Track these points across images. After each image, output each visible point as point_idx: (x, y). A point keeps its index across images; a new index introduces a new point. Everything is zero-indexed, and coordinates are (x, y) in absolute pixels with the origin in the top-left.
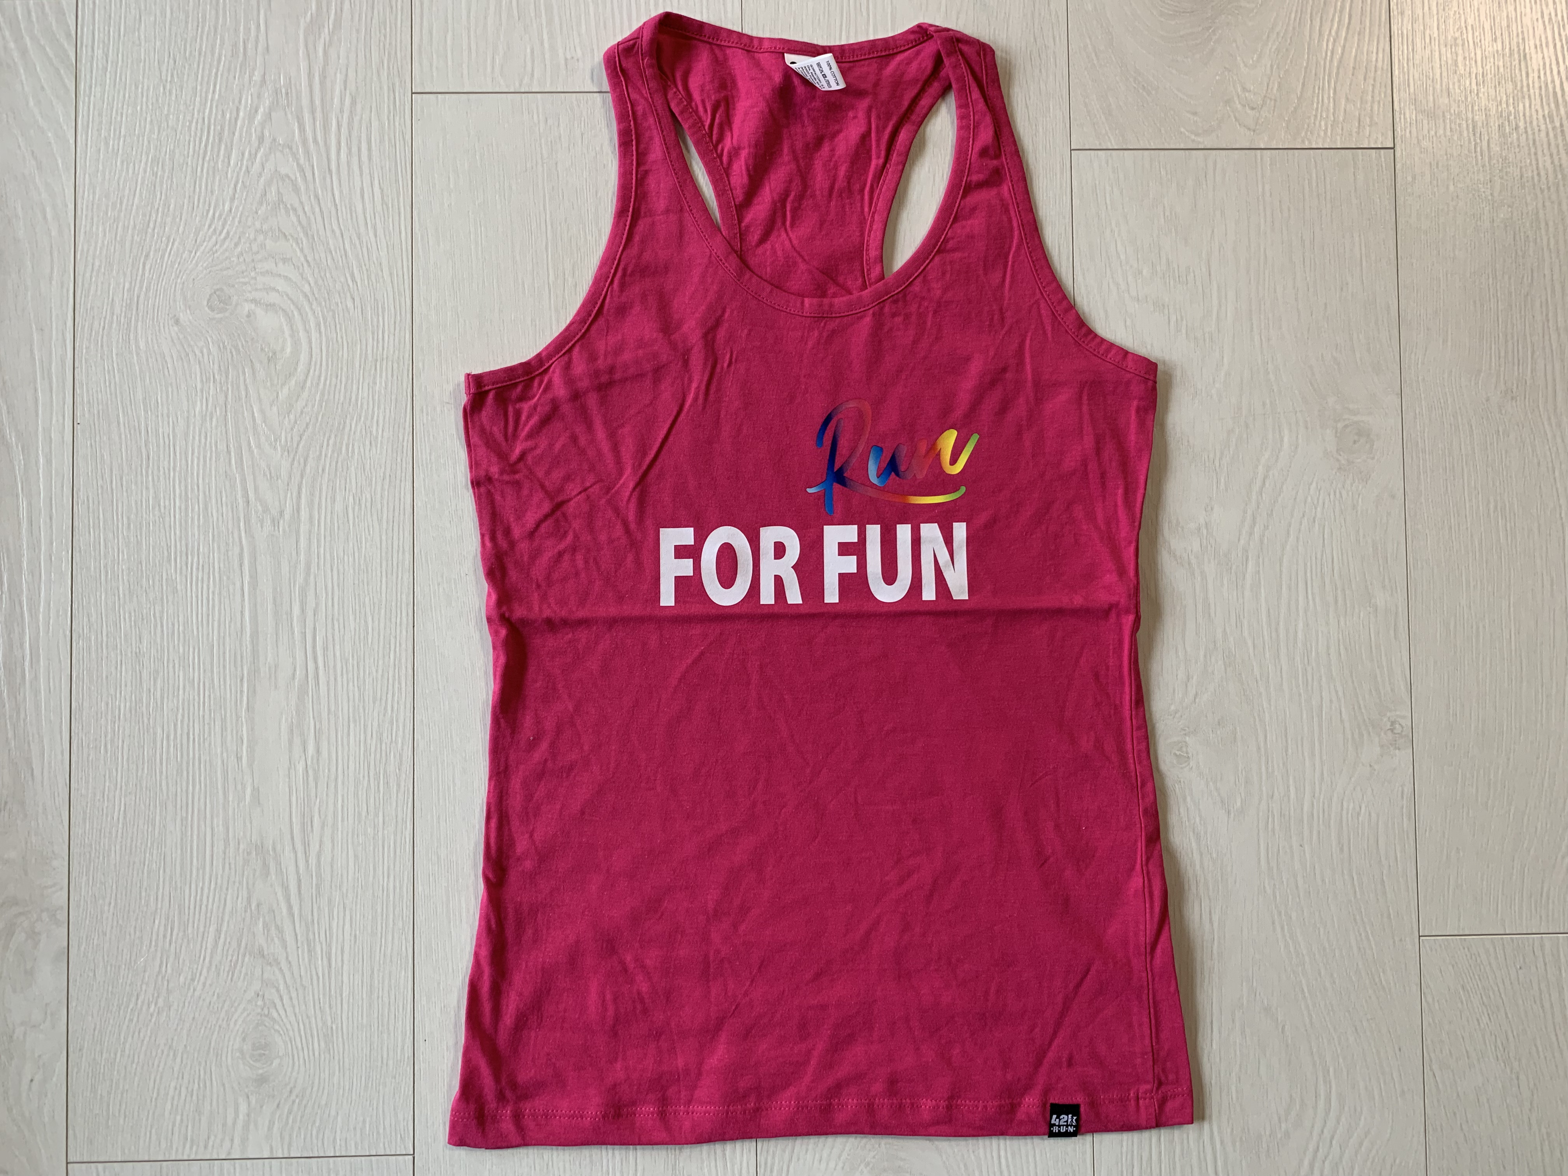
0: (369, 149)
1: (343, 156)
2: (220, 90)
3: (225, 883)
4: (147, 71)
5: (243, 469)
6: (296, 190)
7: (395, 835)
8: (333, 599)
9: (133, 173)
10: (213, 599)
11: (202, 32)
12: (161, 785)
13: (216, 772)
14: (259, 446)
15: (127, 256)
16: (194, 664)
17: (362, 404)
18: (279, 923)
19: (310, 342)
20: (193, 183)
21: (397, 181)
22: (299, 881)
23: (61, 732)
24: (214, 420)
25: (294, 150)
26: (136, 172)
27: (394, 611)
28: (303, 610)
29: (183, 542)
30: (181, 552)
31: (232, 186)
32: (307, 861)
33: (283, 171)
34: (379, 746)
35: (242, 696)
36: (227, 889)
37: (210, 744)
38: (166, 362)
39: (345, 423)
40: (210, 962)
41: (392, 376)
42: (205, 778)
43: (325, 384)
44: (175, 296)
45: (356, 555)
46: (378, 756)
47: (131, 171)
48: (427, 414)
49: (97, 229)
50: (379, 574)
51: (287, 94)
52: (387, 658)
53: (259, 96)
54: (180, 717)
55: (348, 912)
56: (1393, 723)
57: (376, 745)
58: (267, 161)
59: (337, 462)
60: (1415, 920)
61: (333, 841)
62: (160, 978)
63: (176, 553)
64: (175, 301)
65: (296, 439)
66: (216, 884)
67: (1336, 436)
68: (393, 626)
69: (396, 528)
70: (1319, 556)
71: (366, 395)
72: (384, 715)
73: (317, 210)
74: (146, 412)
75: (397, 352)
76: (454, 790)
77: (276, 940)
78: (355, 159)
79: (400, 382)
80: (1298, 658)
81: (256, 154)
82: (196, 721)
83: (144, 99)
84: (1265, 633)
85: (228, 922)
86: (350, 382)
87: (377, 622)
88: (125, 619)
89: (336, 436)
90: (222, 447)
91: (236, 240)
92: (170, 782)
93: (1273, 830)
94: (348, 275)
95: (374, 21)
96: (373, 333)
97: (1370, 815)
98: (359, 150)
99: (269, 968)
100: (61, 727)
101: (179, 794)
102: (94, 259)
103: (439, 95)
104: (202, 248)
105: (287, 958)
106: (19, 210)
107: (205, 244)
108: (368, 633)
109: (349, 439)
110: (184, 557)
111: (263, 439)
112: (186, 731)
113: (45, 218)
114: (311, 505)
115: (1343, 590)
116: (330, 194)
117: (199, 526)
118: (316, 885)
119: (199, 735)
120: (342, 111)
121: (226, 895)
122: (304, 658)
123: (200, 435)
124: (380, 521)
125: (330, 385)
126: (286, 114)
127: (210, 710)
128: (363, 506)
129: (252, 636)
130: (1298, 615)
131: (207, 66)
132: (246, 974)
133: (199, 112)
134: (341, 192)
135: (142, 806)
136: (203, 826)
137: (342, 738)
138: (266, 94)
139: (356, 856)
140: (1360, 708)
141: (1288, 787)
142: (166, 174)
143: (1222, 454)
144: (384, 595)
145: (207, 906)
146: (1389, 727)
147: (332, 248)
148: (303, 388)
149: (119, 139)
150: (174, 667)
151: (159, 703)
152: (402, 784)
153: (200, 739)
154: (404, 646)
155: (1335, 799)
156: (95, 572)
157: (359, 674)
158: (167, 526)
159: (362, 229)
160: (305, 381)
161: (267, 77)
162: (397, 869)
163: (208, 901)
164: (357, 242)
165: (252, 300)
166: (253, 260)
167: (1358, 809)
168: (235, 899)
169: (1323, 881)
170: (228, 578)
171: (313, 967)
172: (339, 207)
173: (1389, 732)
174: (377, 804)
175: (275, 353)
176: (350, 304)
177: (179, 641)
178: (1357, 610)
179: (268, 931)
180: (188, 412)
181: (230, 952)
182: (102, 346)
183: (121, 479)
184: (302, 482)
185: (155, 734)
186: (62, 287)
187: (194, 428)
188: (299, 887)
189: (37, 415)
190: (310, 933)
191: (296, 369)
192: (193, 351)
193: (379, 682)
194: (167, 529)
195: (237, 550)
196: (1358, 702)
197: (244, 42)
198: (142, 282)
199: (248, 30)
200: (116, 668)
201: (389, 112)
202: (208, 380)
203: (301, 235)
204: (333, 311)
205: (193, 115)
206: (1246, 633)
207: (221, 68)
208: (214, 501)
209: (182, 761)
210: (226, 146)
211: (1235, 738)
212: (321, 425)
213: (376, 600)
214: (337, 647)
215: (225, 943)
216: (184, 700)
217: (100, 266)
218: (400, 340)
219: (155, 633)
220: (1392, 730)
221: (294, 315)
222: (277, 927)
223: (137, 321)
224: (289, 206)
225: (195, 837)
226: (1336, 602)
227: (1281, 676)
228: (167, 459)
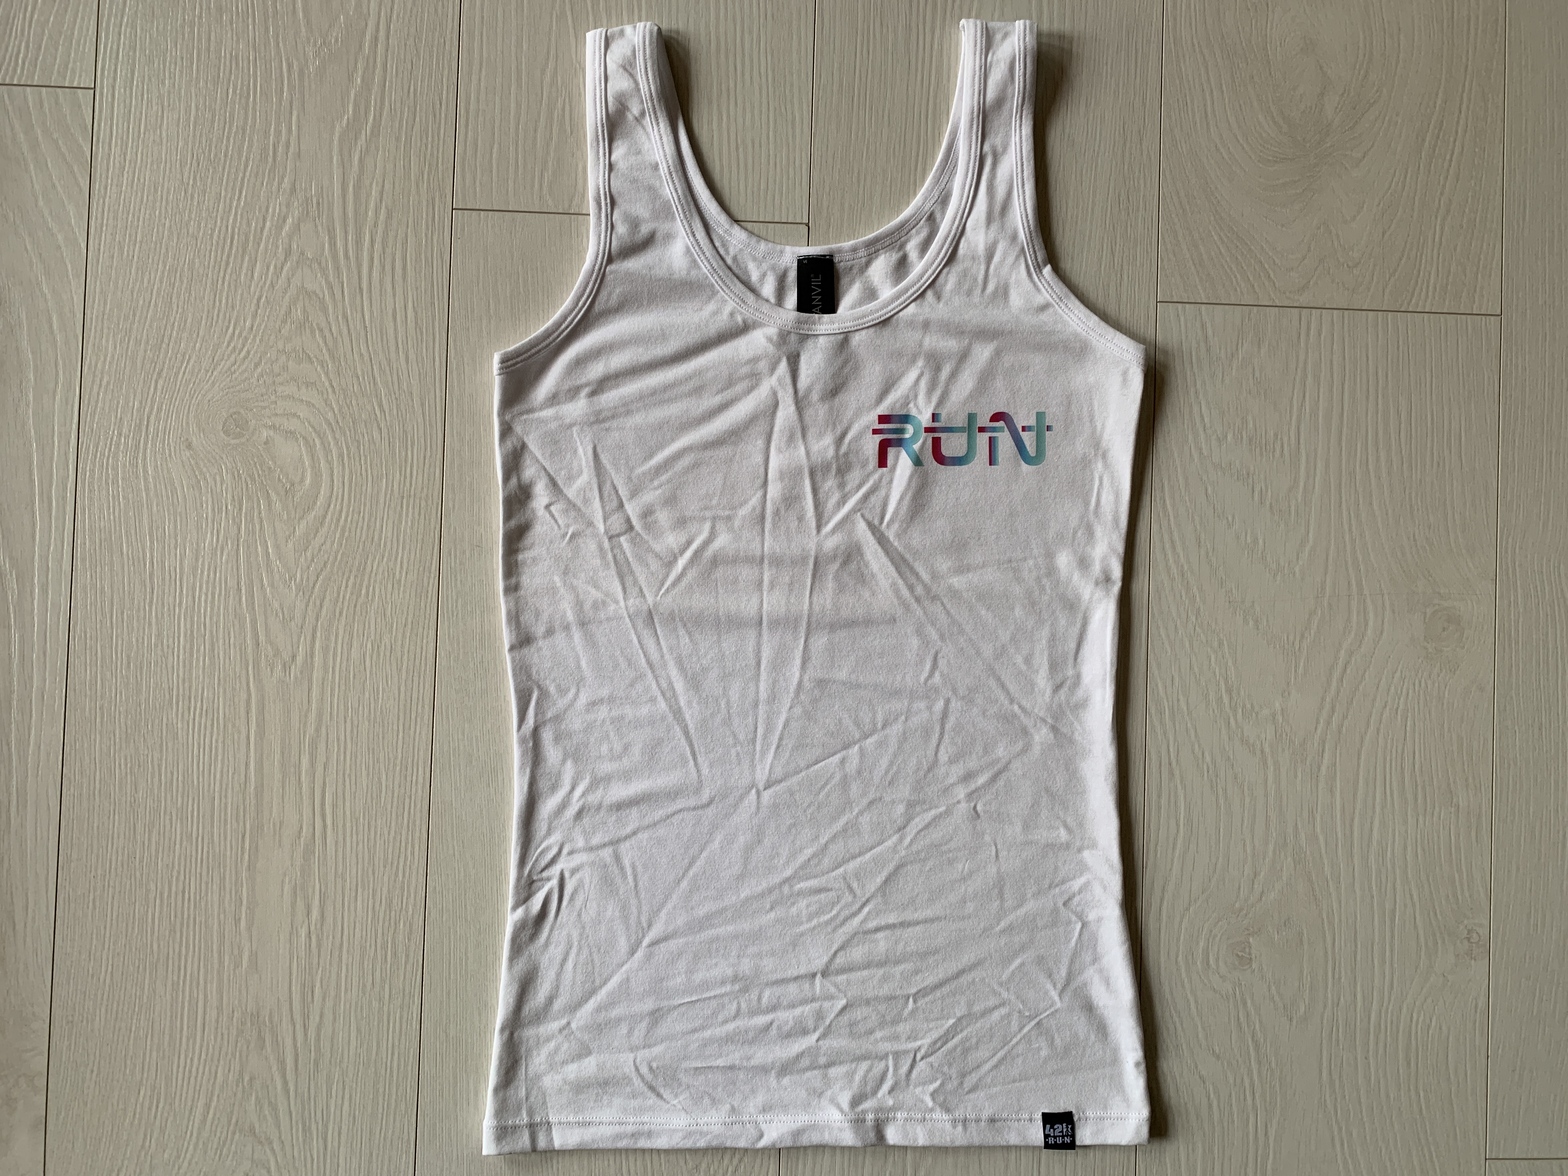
0: (404, 268)
1: (375, 274)
2: (246, 196)
3: (217, 1053)
4: (167, 172)
5: (253, 609)
6: (324, 310)
7: (402, 1008)
8: (345, 753)
9: (149, 282)
10: (216, 747)
11: (229, 133)
12: (152, 946)
13: (212, 936)
14: (272, 585)
15: (139, 372)
16: (192, 816)
17: (385, 543)
18: (273, 1100)
19: (332, 475)
20: (212, 296)
21: (433, 304)
22: (297, 1055)
23: (47, 885)
24: (225, 554)
25: (323, 264)
26: (152, 282)
27: (409, 769)
28: (312, 764)
29: (187, 685)
30: (184, 695)
31: (255, 301)
32: (306, 1035)
33: (309, 286)
34: (388, 913)
35: (243, 854)
36: (219, 1060)
37: (206, 905)
38: (176, 489)
39: (366, 563)
40: (198, 1139)
41: (420, 514)
42: (200, 941)
43: (346, 520)
44: (188, 417)
45: (372, 706)
46: (387, 924)
47: (146, 281)
48: (455, 557)
49: (107, 341)
50: (395, 727)
51: (318, 203)
52: (400, 818)
53: (288, 206)
54: (175, 873)
55: (347, 1091)
56: (1469, 932)
57: (385, 911)
58: (293, 275)
59: (355, 606)
60: (1483, 1143)
61: (334, 1014)
62: (143, 1153)
63: (178, 695)
64: (188, 423)
65: (313, 578)
66: (207, 1055)
67: (1425, 622)
68: (408, 784)
69: (416, 679)
70: (1400, 751)
71: (390, 534)
72: (395, 881)
73: (345, 331)
74: (152, 542)
75: (425, 490)
76: (466, 964)
77: (269, 1118)
78: (388, 279)
79: (427, 521)
80: (1372, 858)
81: (282, 268)
82: (193, 879)
83: (164, 203)
84: (1339, 829)
85: (218, 1096)
86: (373, 519)
87: (391, 780)
88: (120, 765)
89: (356, 576)
90: (232, 583)
91: (257, 360)
92: (162, 943)
93: (1338, 1041)
94: (375, 404)
95: (414, 129)
96: (400, 468)
97: (1440, 1028)
98: (393, 269)
99: (260, 1147)
100: (47, 879)
101: (171, 956)
102: (102, 373)
103: (482, 213)
104: (219, 368)
105: (280, 1137)
106: (24, 316)
107: (223, 362)
108: (381, 792)
109: (369, 581)
110: (186, 702)
111: (277, 577)
112: (181, 888)
113: (51, 327)
114: (325, 649)
115: (1424, 788)
116: (359, 315)
117: (204, 668)
118: (315, 1060)
119: (195, 893)
120: (376, 225)
121: (217, 1067)
122: (311, 815)
123: (209, 569)
124: (399, 670)
125: (351, 521)
126: (316, 226)
127: (208, 868)
128: (382, 654)
129: (256, 788)
130: (1374, 812)
131: (233, 170)
132: (236, 1152)
133: (222, 220)
134: (371, 312)
135: (131, 968)
136: (195, 992)
137: (349, 903)
138: (296, 204)
139: (359, 1031)
140: (1436, 914)
141: (1355, 996)
142: (185, 285)
143: (1302, 636)
144: (399, 751)
145: (196, 1077)
146: (1465, 935)
147: (360, 373)
148: (322, 524)
149: (135, 245)
150: (171, 819)
151: (153, 858)
152: (412, 954)
153: (195, 898)
154: (419, 807)
155: (1404, 1010)
156: (90, 714)
157: (369, 834)
158: (170, 666)
159: (393, 355)
160: (325, 517)
161: (298, 186)
162: (402, 1046)
163: (197, 1073)
164: (387, 368)
165: (270, 427)
166: (274, 382)
167: (1428, 1021)
168: (226, 1071)
169: (1388, 1096)
170: (234, 726)
171: (307, 1148)
172: (368, 329)
173: (1466, 942)
174: (384, 975)
175: (293, 485)
176: (376, 434)
177: (177, 791)
178: (1437, 809)
179: (261, 1108)
180: (197, 544)
181: (219, 1129)
182: (107, 469)
183: (122, 613)
184: (316, 626)
185: (148, 891)
186: (67, 404)
187: (203, 561)
188: (296, 1061)
189: (34, 540)
190: (306, 1112)
191: (315, 503)
192: (205, 479)
193: (391, 844)
194: (170, 670)
195: (244, 696)
196: (1434, 907)
197: (274, 145)
198: (153, 401)
199: (278, 133)
200: (109, 818)
201: (427, 229)
202: (220, 510)
203: (327, 357)
204: (358, 442)
205: (216, 222)
206: (1318, 830)
207: (248, 174)
208: (221, 641)
209: (175, 921)
210: (250, 258)
211: (1301, 940)
212: (340, 563)
213: (391, 755)
214: (348, 804)
215: (213, 1119)
216: (180, 855)
217: (108, 383)
218: (429, 476)
219: (152, 782)
220: (1469, 939)
221: (315, 445)
222: (270, 1103)
223: (146, 444)
224: (314, 325)
225: (186, 1004)
226: (1416, 800)
227: (1354, 876)
228: (172, 594)
